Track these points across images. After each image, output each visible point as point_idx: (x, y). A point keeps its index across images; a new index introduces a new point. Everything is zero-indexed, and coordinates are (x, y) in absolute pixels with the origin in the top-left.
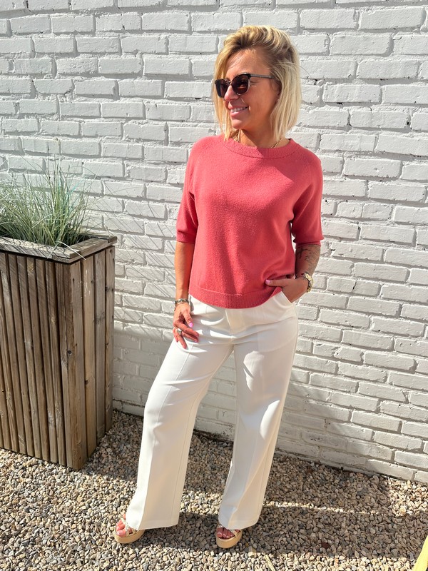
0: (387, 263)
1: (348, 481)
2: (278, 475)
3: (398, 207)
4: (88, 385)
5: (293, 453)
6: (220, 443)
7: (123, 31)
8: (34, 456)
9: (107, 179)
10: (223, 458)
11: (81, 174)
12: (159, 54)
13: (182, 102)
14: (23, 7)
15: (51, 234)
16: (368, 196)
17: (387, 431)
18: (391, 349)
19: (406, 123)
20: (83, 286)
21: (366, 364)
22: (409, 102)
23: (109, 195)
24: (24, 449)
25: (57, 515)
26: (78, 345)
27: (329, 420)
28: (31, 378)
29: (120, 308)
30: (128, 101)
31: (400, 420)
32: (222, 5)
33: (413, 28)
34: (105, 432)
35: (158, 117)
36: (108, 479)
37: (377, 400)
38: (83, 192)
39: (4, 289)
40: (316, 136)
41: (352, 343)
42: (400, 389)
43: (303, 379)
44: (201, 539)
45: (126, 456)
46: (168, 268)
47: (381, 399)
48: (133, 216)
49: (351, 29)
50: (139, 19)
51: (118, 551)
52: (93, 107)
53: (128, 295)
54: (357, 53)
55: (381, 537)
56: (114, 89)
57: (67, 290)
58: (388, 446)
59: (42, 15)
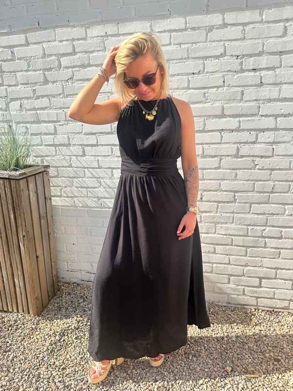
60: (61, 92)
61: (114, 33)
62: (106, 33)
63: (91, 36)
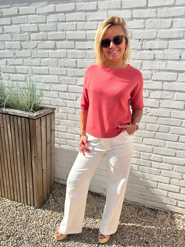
0: (173, 118)
1: (157, 214)
2: (126, 211)
3: (177, 93)
4: (43, 171)
5: (132, 202)
6: (101, 197)
7: (58, 21)
8: (21, 202)
9: (52, 84)
10: (102, 204)
11: (41, 82)
12: (73, 30)
13: (83, 51)
14: (17, 13)
15: (28, 107)
16: (164, 89)
17: (174, 192)
18: (175, 156)
19: (179, 57)
20: (41, 129)
21: (164, 162)
22: (180, 48)
23: (52, 90)
24: (16, 198)
25: (30, 227)
26: (39, 154)
27: (148, 187)
28: (19, 168)
29: (57, 138)
30: (60, 51)
31: (180, 187)
32: (99, 9)
33: (181, 16)
34: (51, 192)
35: (73, 57)
36: (52, 212)
37: (169, 178)
38: (42, 89)
39: (8, 130)
40: (140, 63)
41: (158, 153)
42: (179, 173)
43: (137, 169)
44: (92, 239)
45: (60, 202)
46: (77, 121)
47: (171, 178)
48: (63, 99)
49: (154, 17)
50: (64, 16)
51: (56, 243)
52: (45, 53)
53: (61, 133)
54: (157, 28)
55: (172, 239)
56: (54, 46)
57: (35, 130)
58: (174, 199)
59: (24, 16)
60: (30, 55)
61: (63, 20)
62: (58, 20)
63: (49, 21)
